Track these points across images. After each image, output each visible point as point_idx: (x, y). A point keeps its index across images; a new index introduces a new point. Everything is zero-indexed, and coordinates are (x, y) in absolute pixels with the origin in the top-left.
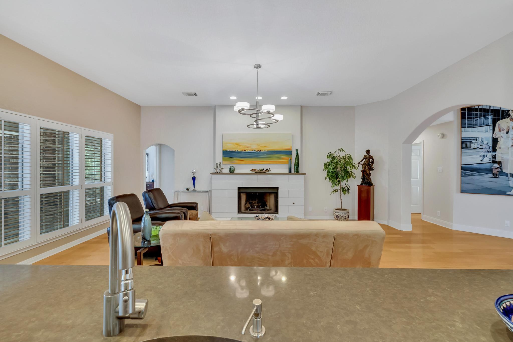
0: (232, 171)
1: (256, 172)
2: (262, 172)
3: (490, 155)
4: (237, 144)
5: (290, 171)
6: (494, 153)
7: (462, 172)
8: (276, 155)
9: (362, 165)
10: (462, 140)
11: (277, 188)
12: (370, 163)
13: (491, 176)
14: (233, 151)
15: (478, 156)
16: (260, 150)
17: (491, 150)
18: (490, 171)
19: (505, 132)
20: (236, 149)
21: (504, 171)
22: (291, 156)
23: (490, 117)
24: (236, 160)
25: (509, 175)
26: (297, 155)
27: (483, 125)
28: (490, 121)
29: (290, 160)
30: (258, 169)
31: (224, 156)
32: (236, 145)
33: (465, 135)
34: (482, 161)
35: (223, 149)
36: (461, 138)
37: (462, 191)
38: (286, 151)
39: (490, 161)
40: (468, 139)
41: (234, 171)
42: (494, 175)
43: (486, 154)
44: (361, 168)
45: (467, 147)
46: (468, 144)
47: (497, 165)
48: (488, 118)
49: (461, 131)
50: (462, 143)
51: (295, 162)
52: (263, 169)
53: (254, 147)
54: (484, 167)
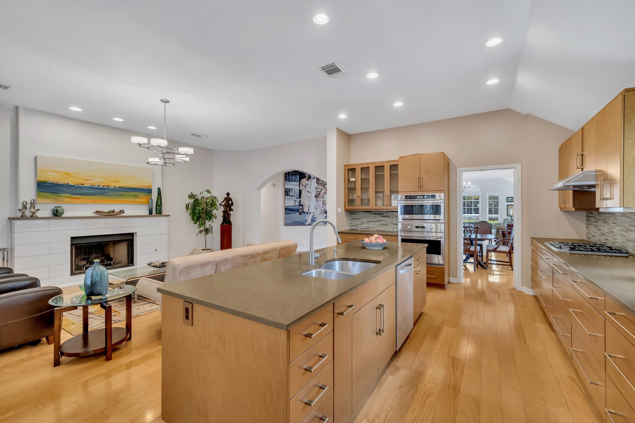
0: (57, 214)
1: (102, 214)
2: (111, 214)
3: (298, 200)
4: (66, 174)
5: (151, 212)
6: (300, 200)
7: (285, 212)
8: (132, 193)
9: (224, 206)
10: (285, 189)
11: (132, 234)
12: (230, 204)
13: (299, 213)
14: (60, 184)
15: (293, 201)
16: (108, 186)
17: (298, 197)
18: (298, 210)
19: (304, 186)
20: (65, 182)
21: (304, 210)
22: (151, 195)
23: (298, 176)
24: (66, 197)
25: (306, 213)
26: (159, 194)
27: (295, 181)
28: (298, 179)
29: (150, 199)
30: (106, 211)
31: (39, 190)
32: (65, 176)
33: (287, 187)
34: (294, 204)
35: (38, 179)
36: (285, 188)
37: (286, 225)
38: (145, 189)
39: (298, 205)
40: (288, 189)
41: (62, 214)
42: (300, 213)
43: (296, 200)
44: (222, 209)
45: (287, 195)
46: (288, 192)
47: (301, 207)
48: (297, 177)
49: (285, 183)
50: (286, 191)
51: (157, 202)
52: (114, 211)
53: (97, 181)
54: (296, 208)
